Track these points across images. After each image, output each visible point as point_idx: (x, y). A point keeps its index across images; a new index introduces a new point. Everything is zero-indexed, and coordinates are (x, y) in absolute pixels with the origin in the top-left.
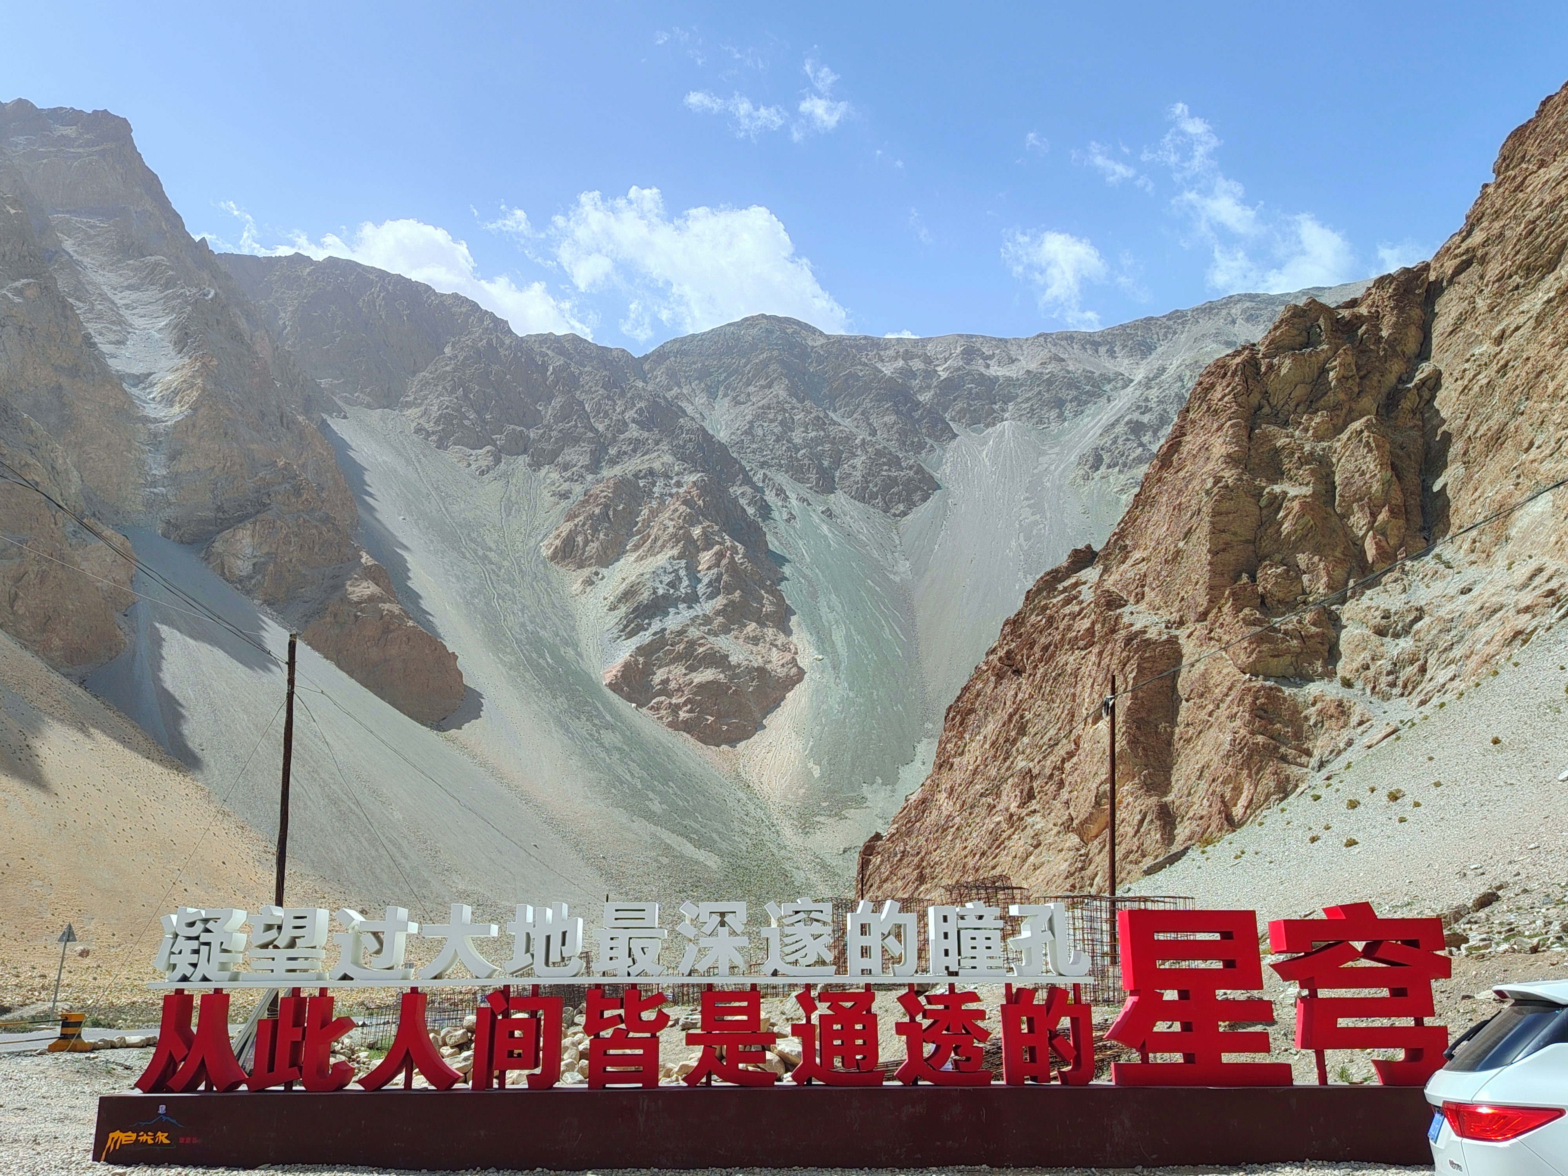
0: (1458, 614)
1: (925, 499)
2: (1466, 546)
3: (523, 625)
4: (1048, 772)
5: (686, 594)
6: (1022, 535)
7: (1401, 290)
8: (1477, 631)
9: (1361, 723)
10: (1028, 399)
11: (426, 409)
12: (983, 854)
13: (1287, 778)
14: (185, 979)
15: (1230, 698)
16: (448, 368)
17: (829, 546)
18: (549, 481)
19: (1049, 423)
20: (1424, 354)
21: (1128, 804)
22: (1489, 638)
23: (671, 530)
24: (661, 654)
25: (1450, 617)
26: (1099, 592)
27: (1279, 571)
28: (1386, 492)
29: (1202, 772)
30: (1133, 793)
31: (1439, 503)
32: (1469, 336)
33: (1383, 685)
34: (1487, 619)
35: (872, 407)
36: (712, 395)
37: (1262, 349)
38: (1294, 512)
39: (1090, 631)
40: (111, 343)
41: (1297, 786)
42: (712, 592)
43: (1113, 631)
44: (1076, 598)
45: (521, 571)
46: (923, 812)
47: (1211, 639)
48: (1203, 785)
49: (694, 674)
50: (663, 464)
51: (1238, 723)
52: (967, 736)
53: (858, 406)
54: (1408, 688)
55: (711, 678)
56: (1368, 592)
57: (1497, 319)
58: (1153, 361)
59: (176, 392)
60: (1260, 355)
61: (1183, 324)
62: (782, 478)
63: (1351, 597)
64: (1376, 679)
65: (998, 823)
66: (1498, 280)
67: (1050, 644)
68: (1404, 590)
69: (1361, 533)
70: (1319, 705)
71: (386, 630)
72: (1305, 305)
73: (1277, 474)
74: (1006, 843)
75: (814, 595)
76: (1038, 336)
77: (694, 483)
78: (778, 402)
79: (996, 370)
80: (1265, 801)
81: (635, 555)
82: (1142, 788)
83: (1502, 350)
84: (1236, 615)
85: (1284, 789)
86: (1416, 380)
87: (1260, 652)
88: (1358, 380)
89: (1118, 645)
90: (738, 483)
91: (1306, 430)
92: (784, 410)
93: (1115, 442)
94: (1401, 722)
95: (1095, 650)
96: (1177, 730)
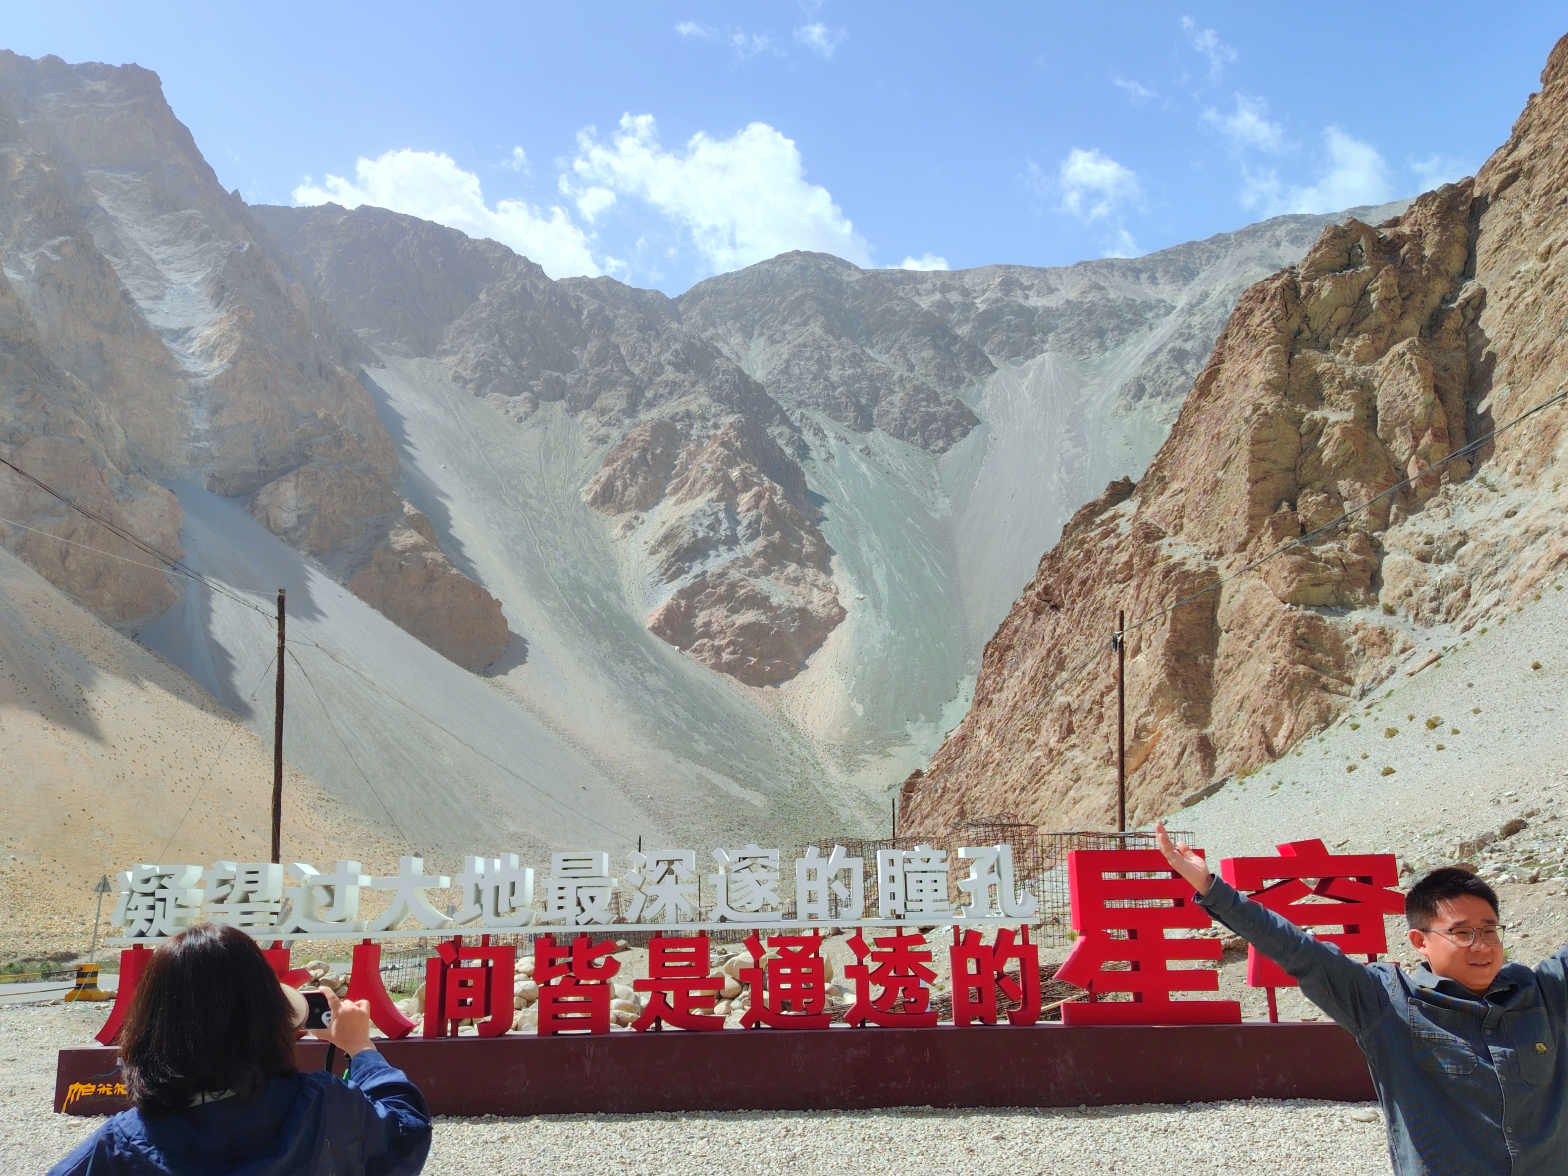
0: (1502, 538)
1: (964, 434)
2: (1511, 469)
3: (565, 571)
4: (1087, 706)
5: (726, 536)
6: (1063, 469)
7: (1445, 208)
8: (1522, 554)
9: (1403, 651)
10: (1068, 330)
11: (463, 357)
12: (1023, 789)
13: (1329, 707)
14: (142, 934)
15: (1270, 628)
16: (484, 315)
17: (868, 484)
18: (586, 426)
19: (1090, 353)
20: (1468, 272)
21: (1168, 737)
22: (1534, 562)
23: (709, 472)
24: (702, 597)
25: (1494, 541)
26: (1136, 525)
27: (1320, 498)
28: (1429, 415)
29: (1242, 703)
30: (1172, 726)
31: (1484, 425)
32: (1514, 253)
33: (1426, 611)
34: (1532, 543)
35: (910, 342)
36: (747, 333)
37: (1302, 271)
38: (1335, 438)
39: (1129, 564)
40: (149, 298)
41: (1338, 715)
42: (751, 534)
43: (1151, 564)
44: (1113, 531)
45: (562, 517)
46: (963, 749)
47: (1250, 569)
48: (1243, 716)
49: (735, 616)
50: (699, 406)
51: (1278, 653)
52: (1006, 672)
53: (895, 341)
54: (1451, 615)
55: (753, 619)
56: (1411, 518)
57: (1544, 235)
58: (1196, 287)
59: (215, 346)
60: (1300, 278)
61: (1227, 247)
62: (819, 417)
63: (1394, 523)
64: (1419, 606)
65: (1038, 758)
66: (1546, 194)
67: (1088, 579)
68: (1448, 515)
69: (1404, 458)
70: (1361, 634)
71: (431, 579)
72: (1346, 225)
73: (1317, 399)
74: (1046, 778)
75: (854, 535)
76: (1079, 264)
77: (731, 424)
78: (815, 340)
79: (1035, 301)
80: (1306, 731)
81: (674, 499)
82: (1181, 720)
83: (1548, 266)
84: (1276, 545)
85: (1325, 719)
86: (1460, 300)
87: (1300, 581)
88: (1400, 301)
89: (1156, 577)
90: (776, 423)
91: (1347, 354)
92: (820, 348)
93: (1157, 370)
94: (1445, 648)
95: (1134, 583)
96: (1217, 662)
